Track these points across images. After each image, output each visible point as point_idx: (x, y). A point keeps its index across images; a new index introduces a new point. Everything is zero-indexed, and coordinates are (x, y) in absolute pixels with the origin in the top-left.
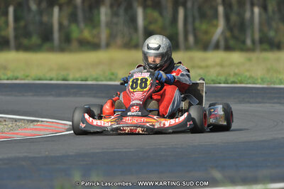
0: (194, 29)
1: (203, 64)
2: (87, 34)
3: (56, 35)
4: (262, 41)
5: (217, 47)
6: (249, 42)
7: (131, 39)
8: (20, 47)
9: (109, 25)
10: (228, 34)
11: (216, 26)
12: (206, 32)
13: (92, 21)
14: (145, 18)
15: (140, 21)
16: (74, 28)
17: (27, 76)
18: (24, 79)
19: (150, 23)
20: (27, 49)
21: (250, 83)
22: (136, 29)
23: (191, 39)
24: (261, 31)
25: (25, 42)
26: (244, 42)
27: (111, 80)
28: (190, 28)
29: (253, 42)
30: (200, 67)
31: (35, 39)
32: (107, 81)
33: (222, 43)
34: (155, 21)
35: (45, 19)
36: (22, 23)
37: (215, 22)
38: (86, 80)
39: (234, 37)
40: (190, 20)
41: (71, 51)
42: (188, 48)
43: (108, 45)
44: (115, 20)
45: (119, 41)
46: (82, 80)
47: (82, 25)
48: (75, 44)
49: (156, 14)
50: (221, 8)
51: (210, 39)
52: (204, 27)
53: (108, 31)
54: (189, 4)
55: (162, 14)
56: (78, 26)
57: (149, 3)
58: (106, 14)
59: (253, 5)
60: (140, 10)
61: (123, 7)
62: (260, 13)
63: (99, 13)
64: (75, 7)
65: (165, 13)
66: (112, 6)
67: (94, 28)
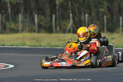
0: (59, 24)
1: (63, 39)
2: (13, 26)
5: (69, 32)
7: (32, 28)
9: (22, 22)
10: (74, 26)
11: (69, 22)
12: (65, 25)
13: (15, 20)
14: (38, 19)
15: (36, 20)
16: (7, 23)
19: (40, 21)
22: (34, 24)
23: (58, 28)
27: (23, 46)
28: (58, 23)
30: (62, 40)
32: (22, 46)
33: (72, 30)
34: (43, 20)
37: (68, 21)
38: (13, 46)
40: (58, 20)
41: (6, 33)
42: (57, 32)
43: (22, 31)
44: (25, 20)
45: (27, 29)
46: (11, 46)
47: (11, 22)
48: (8, 30)
49: (43, 17)
50: (71, 15)
51: (67, 28)
52: (64, 23)
53: (22, 25)
54: (57, 13)
55: (45, 17)
56: (9, 22)
57: (40, 12)
58: (21, 17)
59: (85, 13)
60: (36, 16)
61: (28, 14)
62: (88, 17)
63: (18, 17)
64: (8, 14)
65: (47, 17)
66: (24, 14)
67: (16, 23)
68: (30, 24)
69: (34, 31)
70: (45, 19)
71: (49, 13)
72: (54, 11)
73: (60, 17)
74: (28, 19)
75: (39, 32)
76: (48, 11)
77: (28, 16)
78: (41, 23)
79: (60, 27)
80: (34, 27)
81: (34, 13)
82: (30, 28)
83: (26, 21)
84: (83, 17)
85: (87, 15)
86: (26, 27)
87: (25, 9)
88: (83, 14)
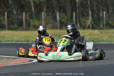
0: (80, 21)
2: (37, 23)
3: (24, 24)
4: (107, 25)
5: (89, 28)
6: (101, 25)
7: (54, 25)
8: (10, 29)
9: (45, 19)
10: (93, 22)
11: (89, 19)
12: (84, 22)
13: (38, 18)
14: (60, 17)
15: (58, 18)
16: (31, 20)
17: (13, 40)
18: (12, 42)
19: (62, 18)
20: (13, 29)
21: (102, 42)
22: (56, 21)
23: (78, 25)
24: (106, 21)
25: (12, 26)
26: (100, 26)
28: (78, 20)
29: (103, 26)
31: (16, 26)
33: (91, 26)
34: (64, 18)
35: (20, 17)
36: (10, 19)
39: (95, 24)
40: (78, 17)
41: (30, 30)
44: (48, 17)
45: (49, 26)
47: (35, 20)
48: (32, 27)
49: (64, 15)
50: (90, 12)
51: (86, 25)
52: (84, 20)
53: (45, 22)
54: (77, 11)
55: (66, 15)
56: (33, 20)
57: (61, 10)
58: (44, 15)
59: (103, 11)
60: (58, 14)
61: (51, 12)
62: (106, 14)
63: (42, 15)
64: (32, 12)
65: (68, 14)
66: (46, 12)
67: (39, 21)
68: (52, 21)
69: (56, 28)
70: (66, 17)
71: (70, 11)
72: (74, 9)
73: (80, 15)
74: (50, 17)
75: (60, 28)
76: (69, 9)
77: (50, 14)
78: (63, 20)
79: (80, 24)
80: (56, 24)
81: (56, 11)
82: (53, 25)
83: (49, 19)
84: (101, 15)
85: (104, 13)
86: (48, 24)
87: (48, 8)
88: (101, 11)
